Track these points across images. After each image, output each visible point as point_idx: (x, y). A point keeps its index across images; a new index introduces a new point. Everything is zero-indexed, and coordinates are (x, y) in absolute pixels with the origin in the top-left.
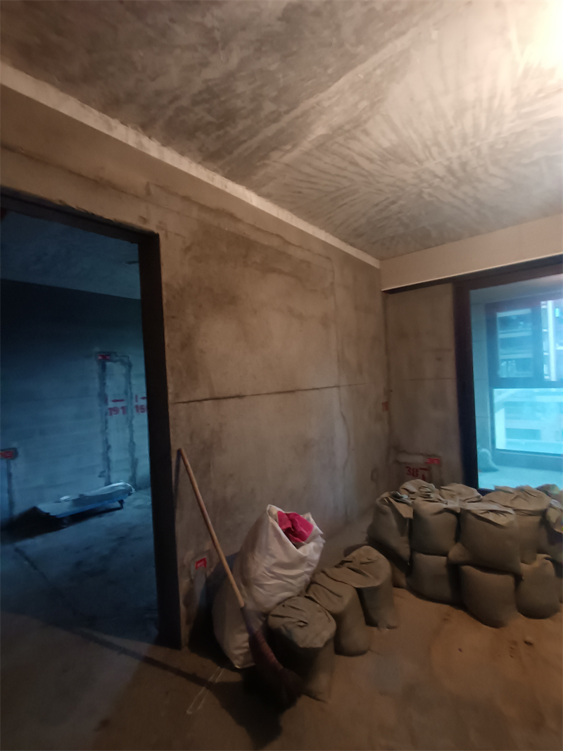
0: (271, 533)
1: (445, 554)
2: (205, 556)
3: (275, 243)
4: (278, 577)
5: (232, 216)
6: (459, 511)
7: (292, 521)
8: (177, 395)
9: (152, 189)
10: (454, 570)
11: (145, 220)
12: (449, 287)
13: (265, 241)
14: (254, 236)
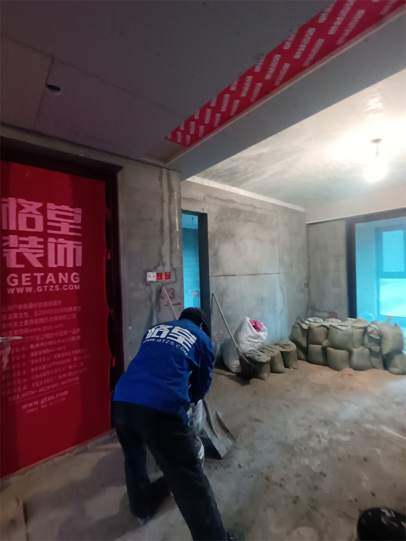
0: (247, 325)
1: (320, 344)
2: (220, 336)
3: (250, 209)
4: (249, 341)
5: (233, 202)
6: (328, 327)
7: (255, 323)
8: (212, 274)
9: (206, 197)
10: (324, 350)
11: (203, 209)
12: (344, 221)
13: (246, 209)
14: (241, 207)
